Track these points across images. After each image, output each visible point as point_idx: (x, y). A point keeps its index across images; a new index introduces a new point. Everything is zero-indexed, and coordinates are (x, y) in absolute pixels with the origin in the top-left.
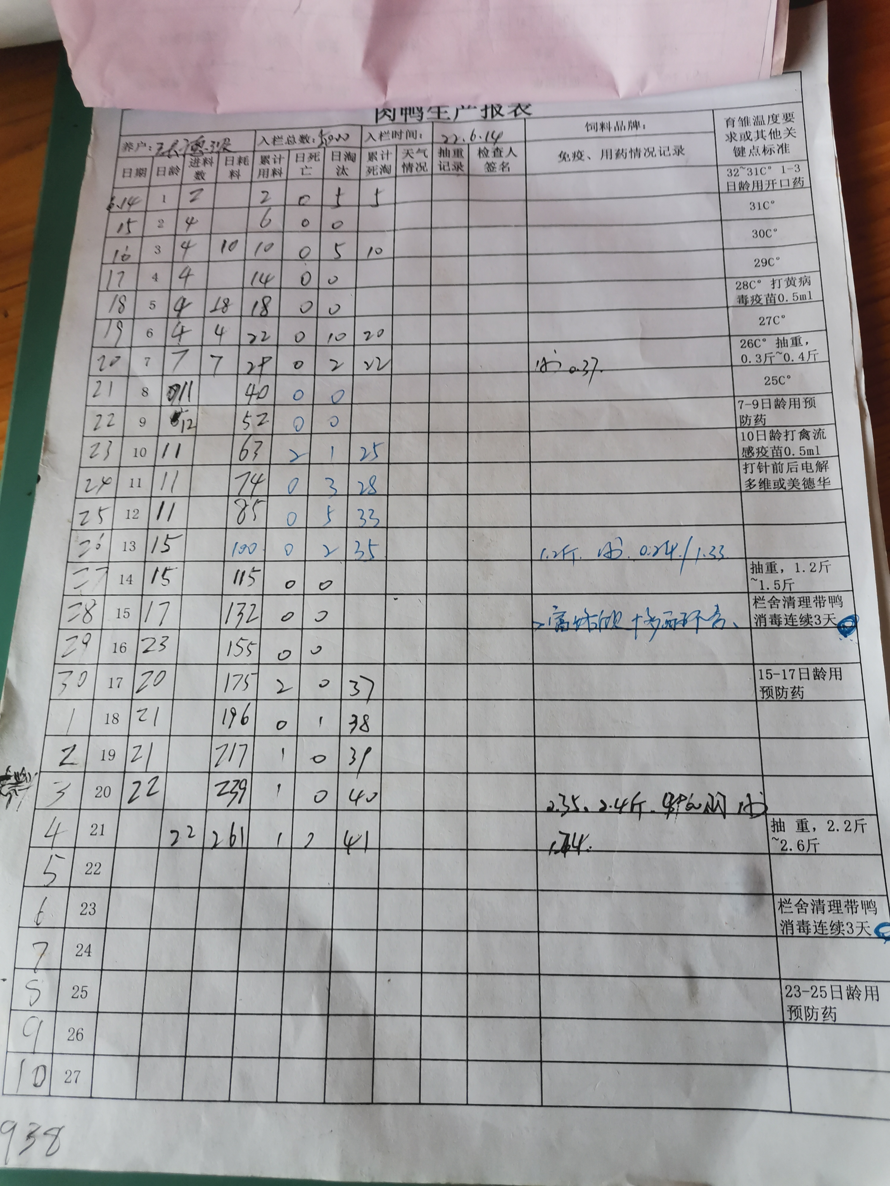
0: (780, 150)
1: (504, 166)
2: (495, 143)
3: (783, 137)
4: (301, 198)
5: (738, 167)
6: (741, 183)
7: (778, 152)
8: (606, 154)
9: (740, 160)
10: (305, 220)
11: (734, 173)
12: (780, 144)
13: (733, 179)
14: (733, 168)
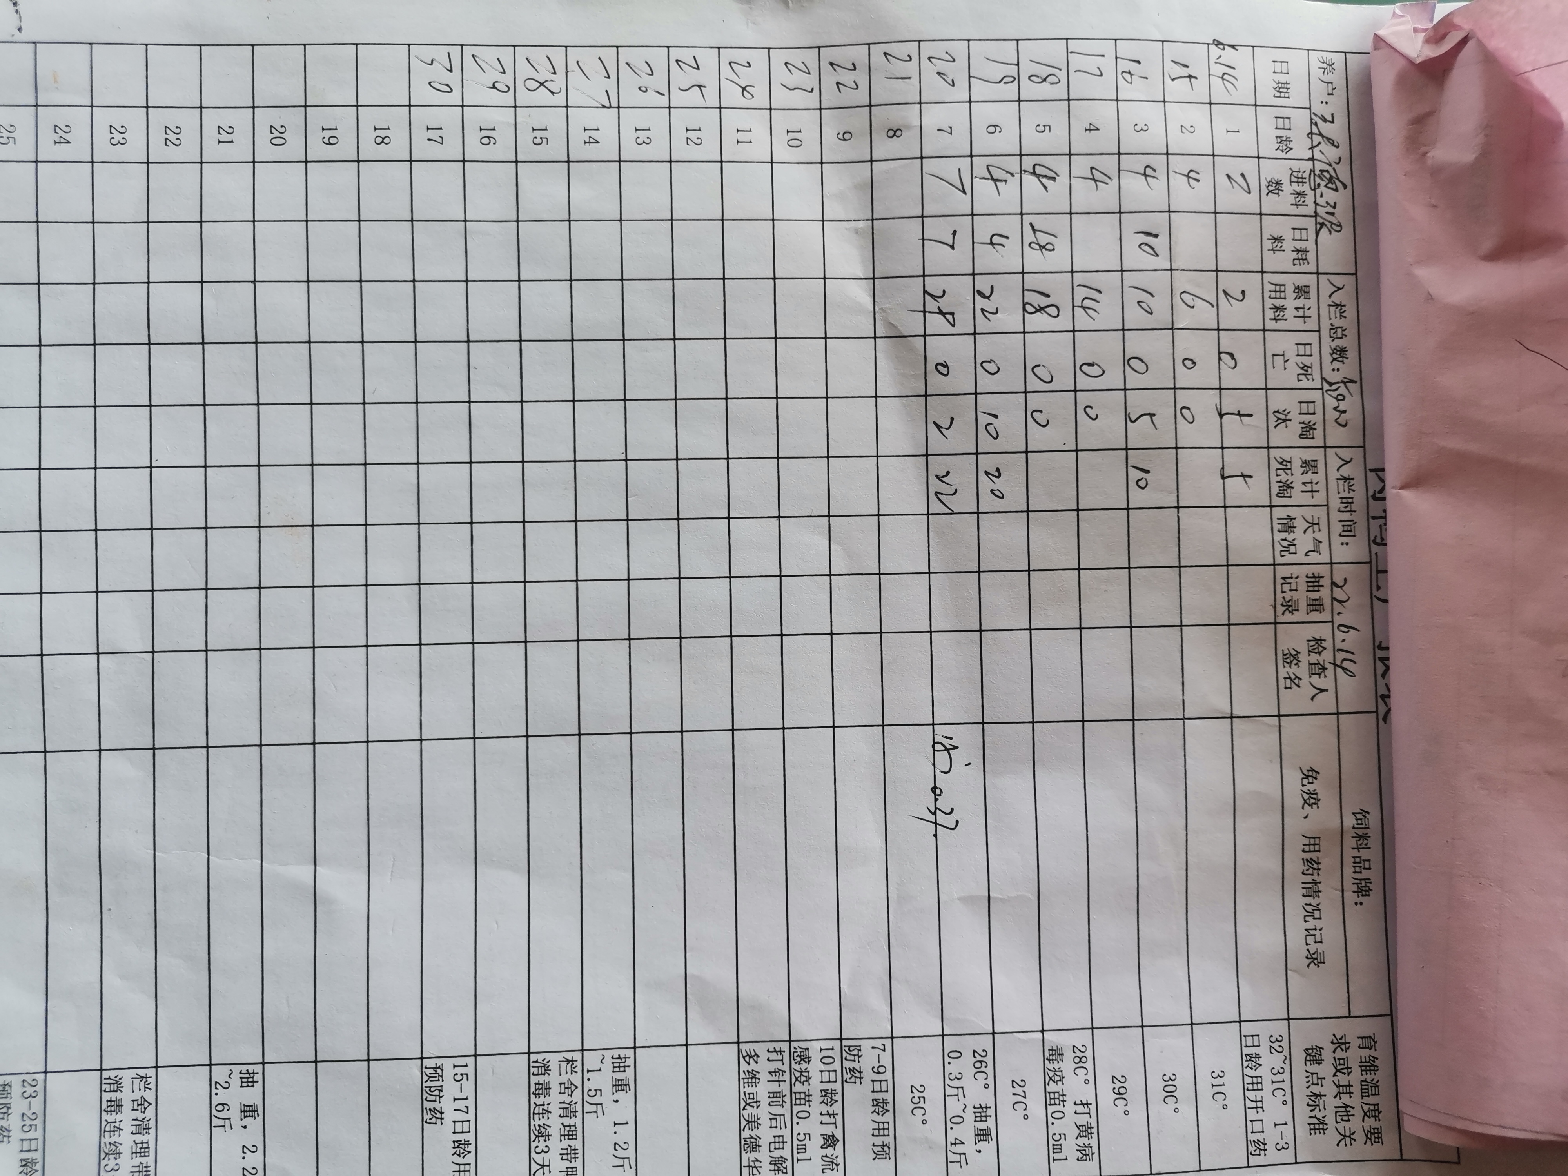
0: (1315, 1121)
1: (1294, 681)
2: (1335, 664)
3: (1338, 1125)
4: (1232, 355)
5: (1287, 1054)
6: (1258, 1056)
7: (1311, 1117)
8: (1313, 842)
9: (1299, 1056)
10: (1194, 363)
11: (1276, 1045)
12: (1326, 1120)
13: (1265, 1044)
14: (1285, 1044)
